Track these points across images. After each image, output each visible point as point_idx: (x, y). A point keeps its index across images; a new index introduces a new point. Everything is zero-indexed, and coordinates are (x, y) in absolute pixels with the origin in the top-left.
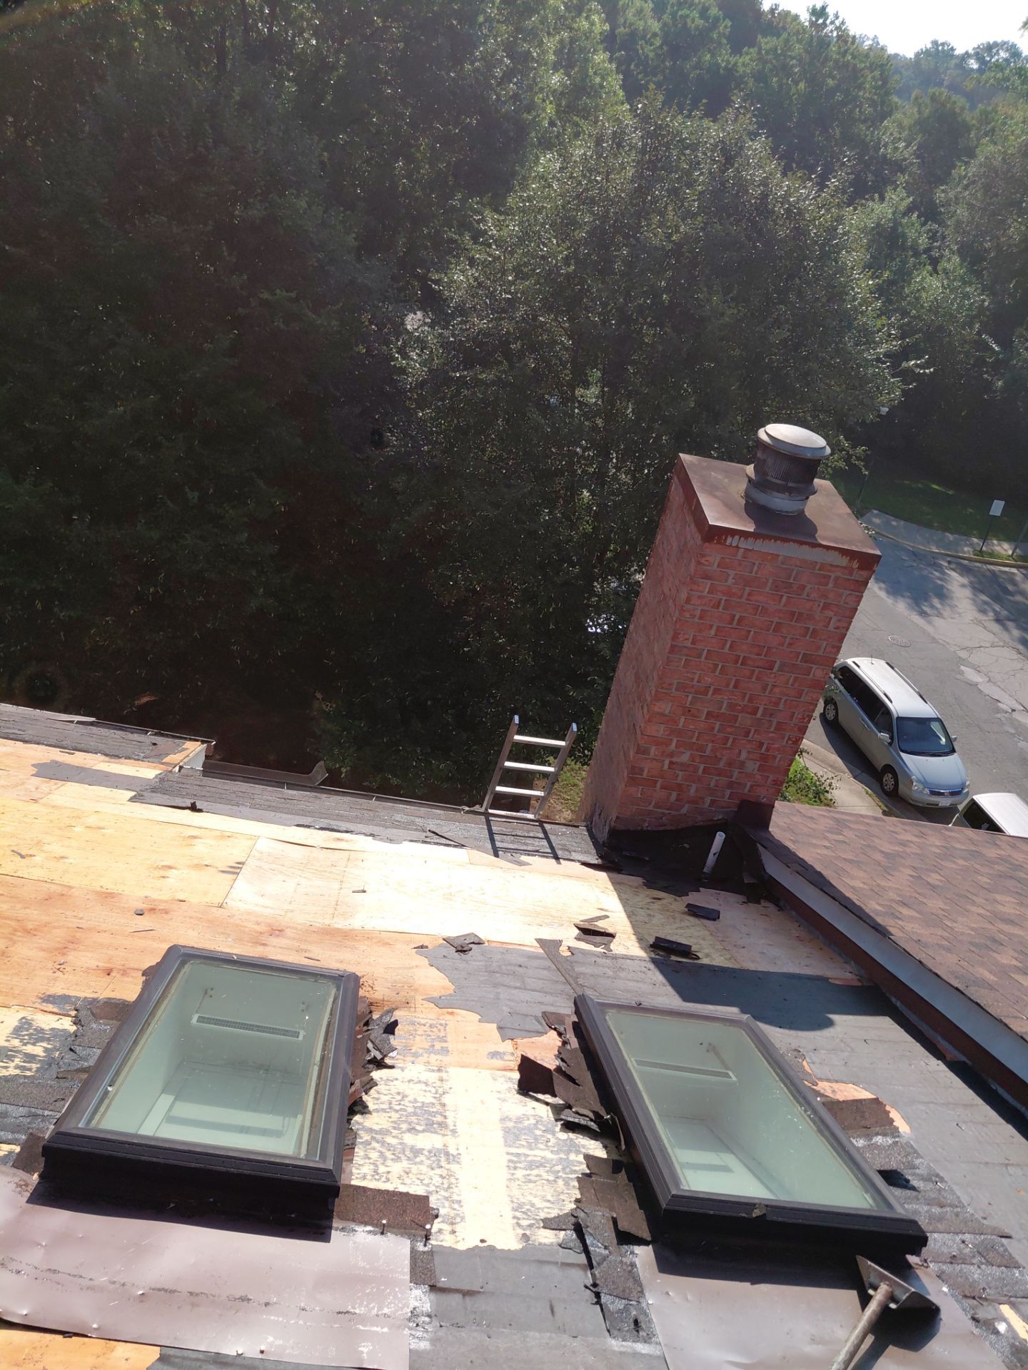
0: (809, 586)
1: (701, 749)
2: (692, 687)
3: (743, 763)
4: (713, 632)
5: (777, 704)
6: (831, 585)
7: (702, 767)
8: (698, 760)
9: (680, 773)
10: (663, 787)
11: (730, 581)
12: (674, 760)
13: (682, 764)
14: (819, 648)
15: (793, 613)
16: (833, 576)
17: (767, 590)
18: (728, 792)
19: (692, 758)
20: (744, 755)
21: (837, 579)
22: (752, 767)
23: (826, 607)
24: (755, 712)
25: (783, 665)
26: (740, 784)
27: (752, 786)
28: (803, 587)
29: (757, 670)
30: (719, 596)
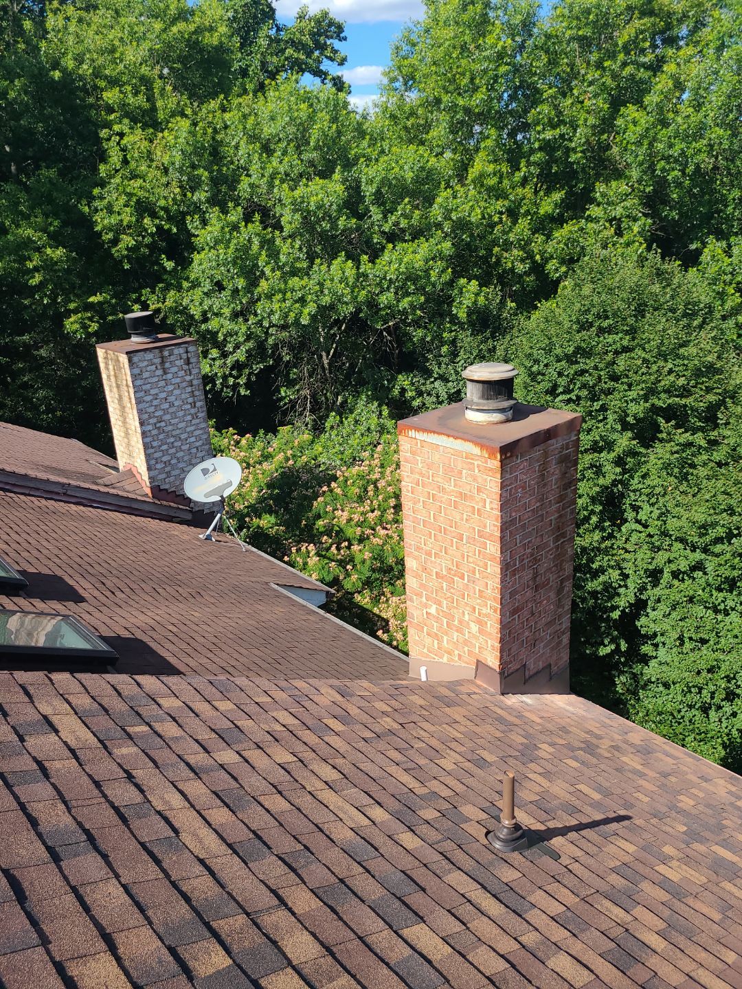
0: (464, 471)
1: (440, 604)
2: (422, 549)
3: (468, 624)
5: (474, 572)
6: (476, 471)
7: (445, 620)
8: (441, 614)
9: (435, 624)
10: (428, 634)
11: (420, 465)
12: (429, 611)
13: (433, 616)
14: (485, 527)
15: (461, 493)
16: (476, 463)
17: (441, 473)
18: (466, 649)
19: (438, 612)
20: (467, 617)
21: (478, 466)
22: (474, 628)
24: (463, 577)
25: (468, 537)
26: (471, 643)
27: (480, 648)
28: (460, 472)
29: (455, 540)
30: (417, 476)
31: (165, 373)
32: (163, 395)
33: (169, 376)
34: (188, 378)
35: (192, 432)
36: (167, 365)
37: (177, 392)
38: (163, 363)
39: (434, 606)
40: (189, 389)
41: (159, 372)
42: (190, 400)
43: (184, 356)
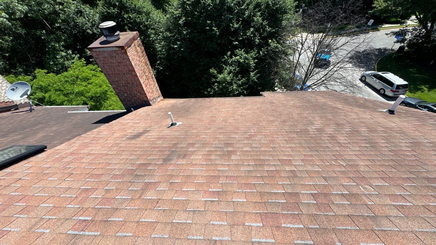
0: (116, 56)
1: (127, 93)
2: (115, 81)
3: (137, 95)
4: (108, 69)
5: (132, 81)
6: (120, 55)
7: (130, 96)
9: (128, 98)
10: (128, 101)
11: (102, 58)
13: (127, 96)
14: (129, 68)
15: (119, 62)
16: (119, 52)
17: (110, 58)
19: (127, 95)
22: (139, 94)
23: (123, 59)
24: (130, 84)
25: (126, 73)
29: (123, 75)
30: (102, 62)
39: (126, 94)
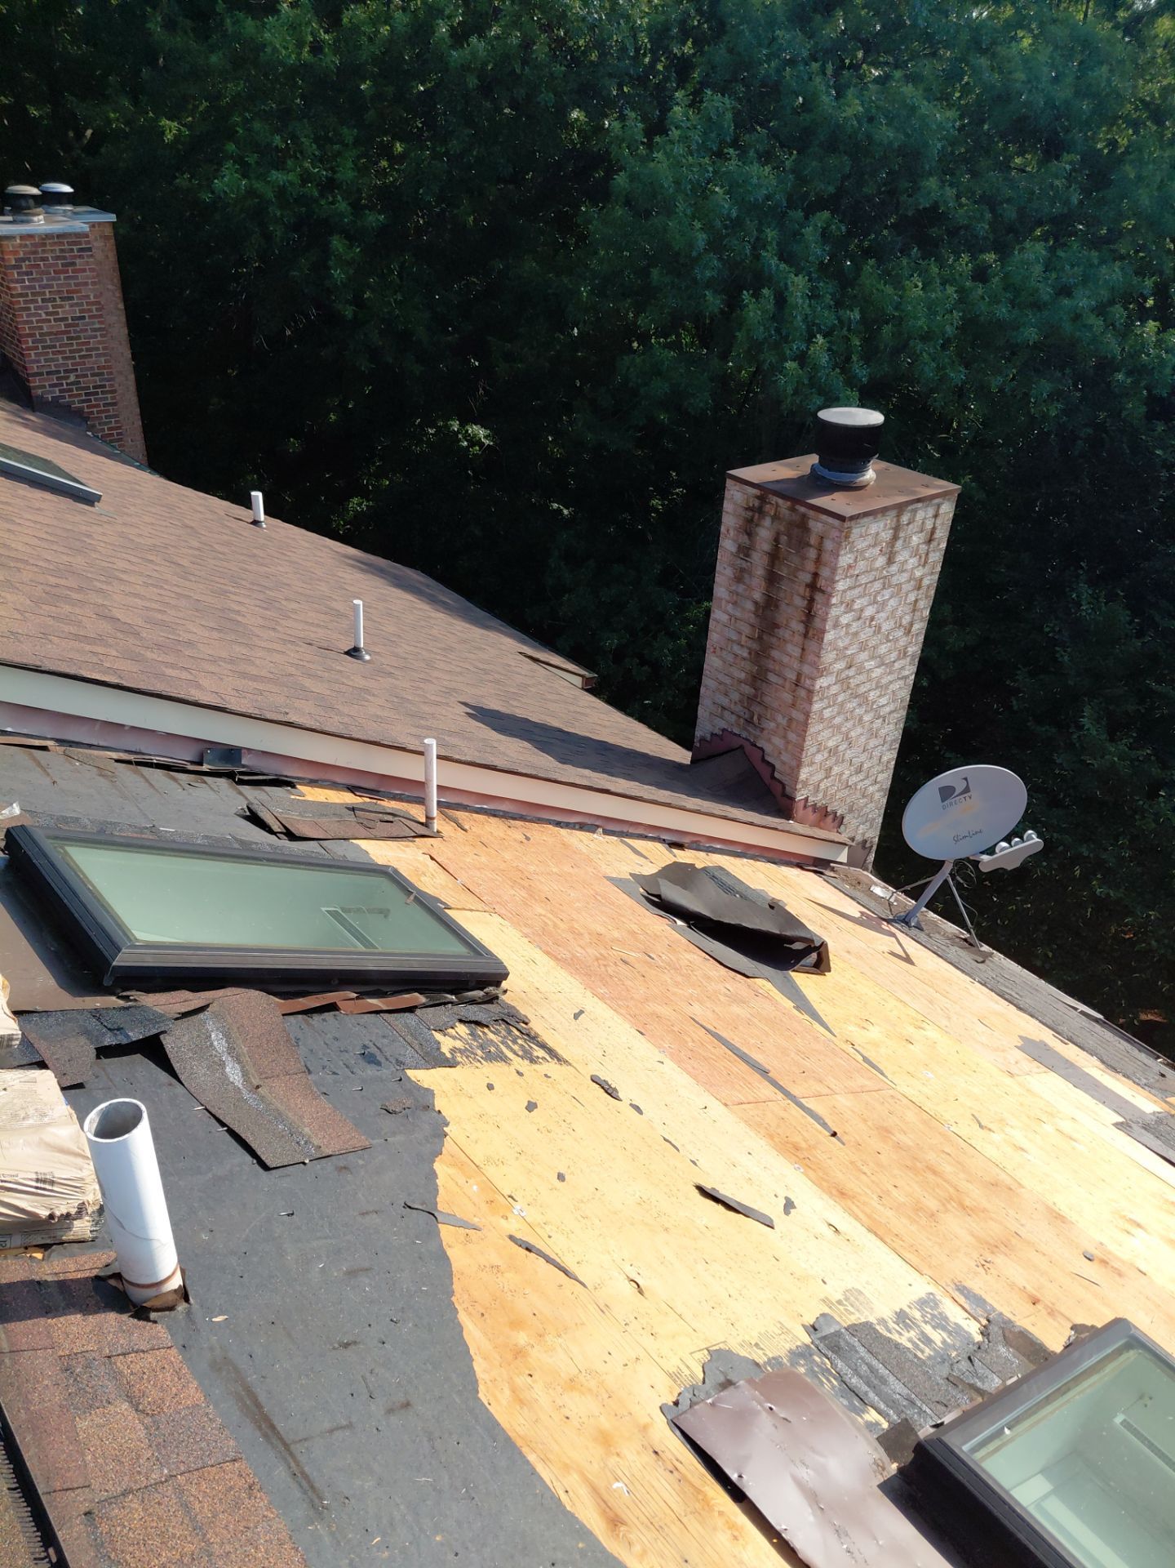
31: (890, 562)
32: (869, 611)
33: (894, 568)
34: (918, 574)
35: (887, 686)
36: (899, 544)
37: (893, 603)
38: (895, 538)
40: (912, 597)
41: (881, 561)
42: (906, 620)
43: (929, 525)
